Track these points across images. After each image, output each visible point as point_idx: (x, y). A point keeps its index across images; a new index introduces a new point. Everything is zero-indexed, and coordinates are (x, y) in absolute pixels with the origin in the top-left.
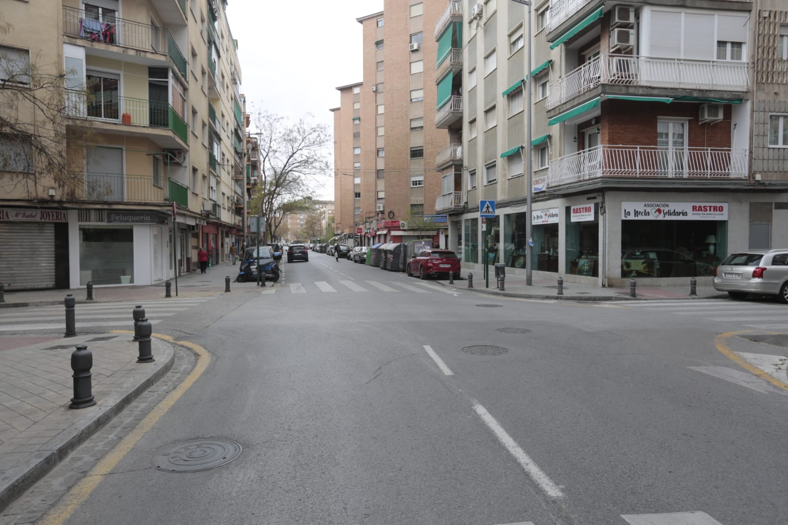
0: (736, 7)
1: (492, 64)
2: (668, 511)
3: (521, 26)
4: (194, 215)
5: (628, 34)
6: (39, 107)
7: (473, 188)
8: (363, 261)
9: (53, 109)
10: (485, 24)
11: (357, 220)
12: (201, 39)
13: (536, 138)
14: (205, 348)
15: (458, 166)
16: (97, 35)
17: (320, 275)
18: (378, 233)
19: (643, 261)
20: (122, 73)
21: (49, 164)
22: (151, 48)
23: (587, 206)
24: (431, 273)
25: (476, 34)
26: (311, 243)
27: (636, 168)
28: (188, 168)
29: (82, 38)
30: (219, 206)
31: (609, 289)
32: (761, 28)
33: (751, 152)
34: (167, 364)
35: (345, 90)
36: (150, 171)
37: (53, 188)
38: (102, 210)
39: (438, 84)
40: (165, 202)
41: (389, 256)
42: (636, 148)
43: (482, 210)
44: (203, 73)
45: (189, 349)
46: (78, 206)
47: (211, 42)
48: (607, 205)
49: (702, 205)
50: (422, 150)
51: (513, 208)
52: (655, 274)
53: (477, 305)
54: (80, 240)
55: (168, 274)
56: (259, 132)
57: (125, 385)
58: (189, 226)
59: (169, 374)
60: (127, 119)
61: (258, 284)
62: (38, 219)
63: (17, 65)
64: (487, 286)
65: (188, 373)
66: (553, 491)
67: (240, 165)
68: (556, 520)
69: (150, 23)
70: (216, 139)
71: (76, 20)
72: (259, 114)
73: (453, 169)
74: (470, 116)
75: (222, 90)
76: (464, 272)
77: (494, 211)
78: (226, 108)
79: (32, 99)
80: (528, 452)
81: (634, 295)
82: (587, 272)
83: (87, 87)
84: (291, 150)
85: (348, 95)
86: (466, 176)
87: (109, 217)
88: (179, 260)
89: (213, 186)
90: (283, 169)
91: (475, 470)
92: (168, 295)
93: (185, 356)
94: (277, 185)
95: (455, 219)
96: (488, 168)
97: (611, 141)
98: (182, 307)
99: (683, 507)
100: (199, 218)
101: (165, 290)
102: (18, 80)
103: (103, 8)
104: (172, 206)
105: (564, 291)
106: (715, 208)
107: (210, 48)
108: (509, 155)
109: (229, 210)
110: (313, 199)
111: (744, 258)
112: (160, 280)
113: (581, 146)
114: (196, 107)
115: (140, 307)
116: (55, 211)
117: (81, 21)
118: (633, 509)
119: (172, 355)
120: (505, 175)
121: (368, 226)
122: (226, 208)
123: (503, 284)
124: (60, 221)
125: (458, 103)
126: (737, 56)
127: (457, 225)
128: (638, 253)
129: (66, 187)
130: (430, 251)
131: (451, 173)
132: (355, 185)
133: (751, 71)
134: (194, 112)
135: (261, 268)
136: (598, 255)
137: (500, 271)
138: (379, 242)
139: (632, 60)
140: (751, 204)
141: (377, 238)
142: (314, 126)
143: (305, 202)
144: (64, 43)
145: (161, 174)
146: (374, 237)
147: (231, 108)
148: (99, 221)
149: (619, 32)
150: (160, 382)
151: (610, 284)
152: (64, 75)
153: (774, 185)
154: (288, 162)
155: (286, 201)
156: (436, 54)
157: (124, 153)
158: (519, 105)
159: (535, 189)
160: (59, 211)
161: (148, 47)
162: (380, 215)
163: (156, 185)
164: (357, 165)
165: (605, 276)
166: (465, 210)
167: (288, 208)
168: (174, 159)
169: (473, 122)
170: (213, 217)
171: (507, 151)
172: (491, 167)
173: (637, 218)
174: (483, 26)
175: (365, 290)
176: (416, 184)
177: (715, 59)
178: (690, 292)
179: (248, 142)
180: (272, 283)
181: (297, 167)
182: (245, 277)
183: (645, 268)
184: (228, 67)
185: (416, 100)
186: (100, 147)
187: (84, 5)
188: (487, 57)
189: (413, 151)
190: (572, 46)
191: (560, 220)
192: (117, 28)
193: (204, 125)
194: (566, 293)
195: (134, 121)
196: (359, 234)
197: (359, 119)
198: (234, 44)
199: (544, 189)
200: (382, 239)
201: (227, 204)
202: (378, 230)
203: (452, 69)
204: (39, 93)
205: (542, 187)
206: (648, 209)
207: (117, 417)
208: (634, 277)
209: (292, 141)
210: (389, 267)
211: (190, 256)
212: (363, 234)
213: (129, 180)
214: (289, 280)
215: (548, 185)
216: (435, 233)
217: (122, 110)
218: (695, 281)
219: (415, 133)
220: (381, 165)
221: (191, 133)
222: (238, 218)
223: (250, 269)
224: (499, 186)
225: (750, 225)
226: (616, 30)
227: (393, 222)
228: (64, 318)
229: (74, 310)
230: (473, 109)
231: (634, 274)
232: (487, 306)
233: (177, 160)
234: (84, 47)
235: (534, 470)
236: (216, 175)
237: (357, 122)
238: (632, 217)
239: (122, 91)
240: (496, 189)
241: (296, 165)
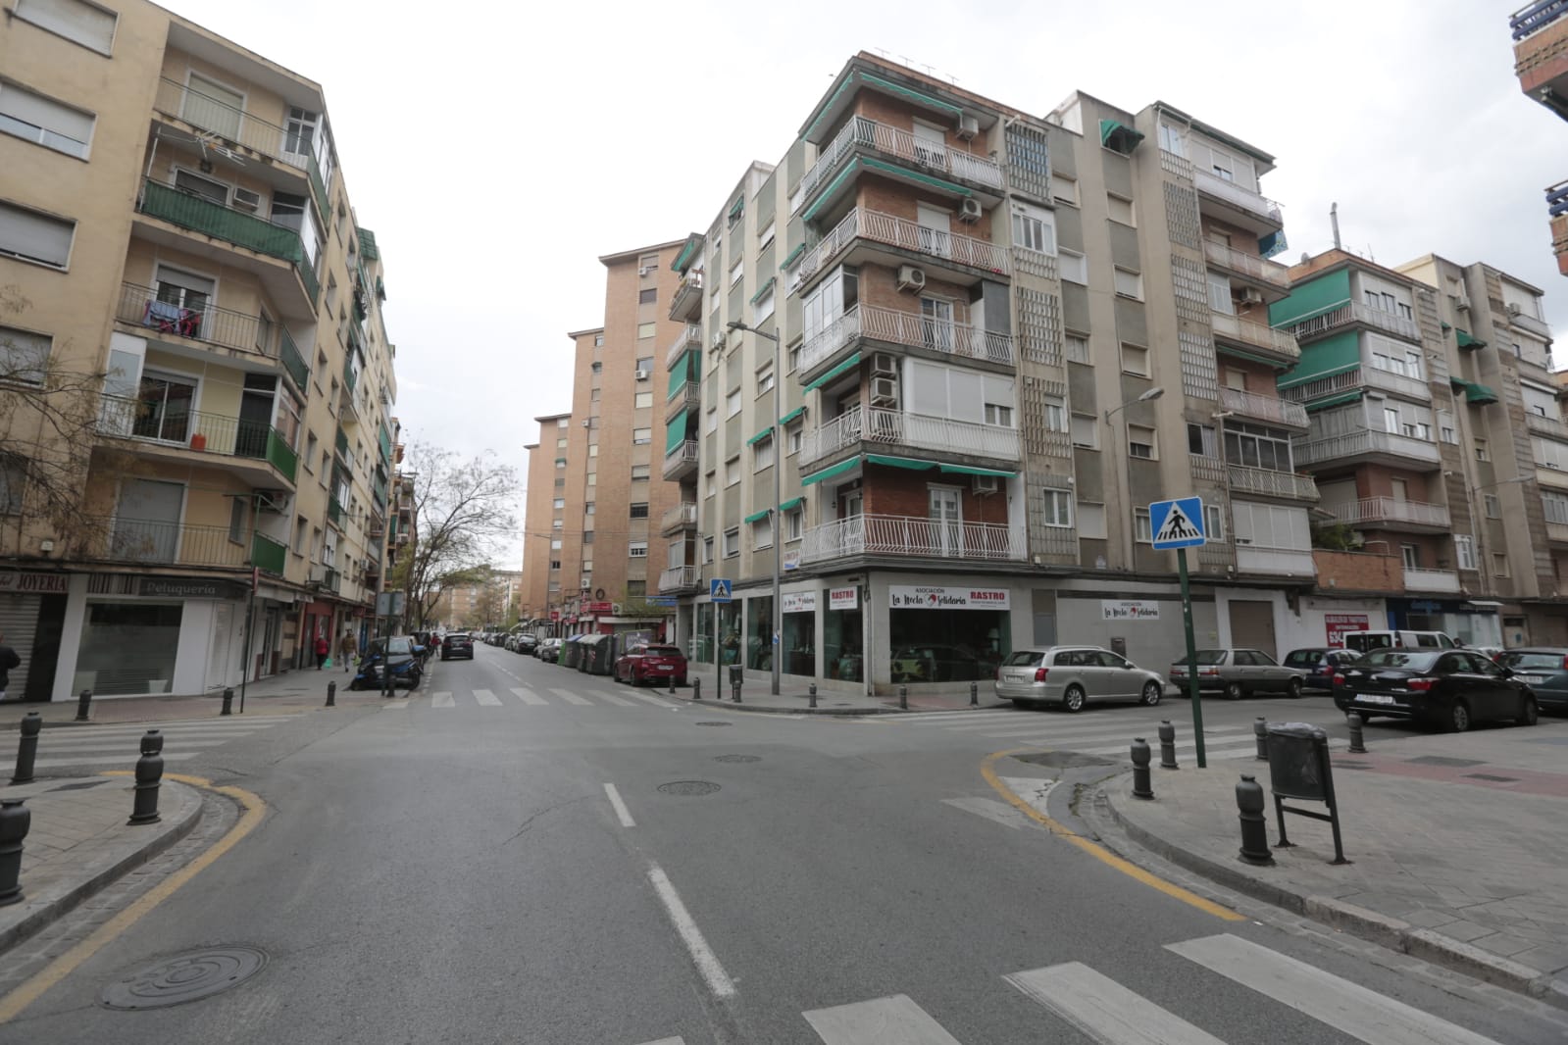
0: (1000, 369)
1: (736, 404)
2: (862, 998)
3: (770, 363)
4: (292, 588)
5: (889, 386)
6: (51, 418)
7: (709, 561)
8: (554, 659)
9: (74, 422)
10: (728, 356)
11: (553, 599)
12: (338, 341)
13: (785, 500)
14: (260, 797)
15: (690, 531)
16: (170, 325)
17: (485, 680)
18: (582, 619)
19: (916, 661)
20: (202, 379)
21: (50, 503)
22: (254, 347)
23: (849, 589)
24: (646, 678)
25: (717, 368)
26: (484, 631)
27: (904, 543)
28: (290, 518)
29: (145, 327)
30: (338, 575)
31: (875, 698)
32: (1027, 394)
33: (1028, 531)
34: (181, 826)
35: (547, 422)
36: (226, 520)
37: (51, 540)
38: (133, 575)
39: (668, 424)
40: (246, 567)
41: (590, 652)
42: (904, 519)
43: (713, 592)
44: (334, 386)
45: (232, 799)
46: (88, 569)
47: (352, 346)
48: (872, 589)
49: (982, 591)
50: (647, 507)
51: (760, 590)
52: (932, 678)
53: (699, 724)
54: (85, 620)
55: (232, 678)
56: (413, 471)
57: (91, 865)
58: (283, 604)
59: (183, 842)
60: (199, 443)
61: (383, 694)
62: (13, 587)
63: (26, 355)
64: (719, 696)
65: (217, 838)
66: (722, 986)
67: (381, 516)
68: (715, 1029)
69: (259, 315)
70: (343, 478)
71: (140, 301)
72: (416, 446)
73: (684, 536)
74: (708, 466)
75: (363, 410)
76: (691, 676)
77: (729, 593)
78: (365, 435)
79: (41, 406)
80: (705, 934)
81: (904, 706)
82: (850, 675)
83: (140, 396)
84: (458, 499)
85: (550, 428)
86: (701, 546)
87: (144, 585)
88: (259, 656)
89: (331, 545)
90: (445, 525)
91: (624, 967)
92: (226, 711)
93: (222, 811)
94: (434, 547)
95: (685, 602)
96: (729, 537)
97: (875, 509)
98: (244, 731)
99: (882, 991)
100: (299, 591)
101: (222, 704)
102: (23, 377)
103: (187, 290)
104: (253, 573)
105: (817, 702)
106: (996, 596)
107: (349, 354)
108: (754, 519)
109: (354, 581)
110: (492, 568)
111: (1027, 657)
112: (219, 687)
113: (842, 514)
114: (315, 432)
115: (155, 732)
116: (49, 575)
117: (149, 304)
118: (820, 1002)
119: (196, 809)
120: (749, 546)
121: (567, 610)
122: (351, 577)
123: (739, 694)
124: (53, 591)
125: (692, 451)
126: (1006, 421)
127: (687, 610)
128: (912, 651)
129: (73, 540)
130: (646, 647)
131: (682, 540)
132: (553, 551)
133: (1021, 440)
134: (312, 439)
135: (389, 669)
136: (862, 654)
137: (736, 676)
138: (582, 632)
139: (895, 415)
140: (1033, 591)
141: (579, 627)
142: (496, 467)
143: (477, 573)
144: (115, 331)
145: (245, 524)
146: (575, 625)
147: (375, 436)
148: (125, 593)
149: (880, 383)
150: (161, 856)
151: (878, 693)
152: (105, 375)
153: (1054, 569)
154: (453, 515)
155: (447, 570)
156: (667, 386)
157: (186, 491)
158: (767, 459)
159: (787, 566)
160: (55, 575)
161: (251, 346)
162: (584, 594)
163: (234, 539)
164: (557, 523)
165: (871, 681)
166: (700, 590)
167: (450, 581)
168: (268, 504)
169: (711, 475)
170: (326, 590)
171: (753, 514)
172: (732, 534)
173: (907, 606)
174: (726, 358)
175: (546, 703)
176: (637, 553)
177: (984, 423)
178: (970, 699)
179: (397, 484)
180: (406, 692)
181: (466, 523)
182: (365, 682)
183: (919, 670)
184: (376, 382)
185: (641, 442)
186: (145, 480)
187: (158, 284)
188: (730, 396)
189: (634, 508)
190: (828, 392)
191: (816, 607)
192: (205, 317)
193: (326, 457)
194: (821, 705)
195: (210, 445)
196: (555, 621)
197: (565, 461)
198: (389, 351)
199: (797, 566)
200: (587, 626)
201: (351, 572)
202: (581, 615)
203: (686, 407)
204: (54, 399)
205: (795, 563)
206: (921, 595)
207: (61, 920)
208: (906, 682)
209: (462, 486)
210: (589, 669)
211: (279, 649)
212: (560, 619)
213: (188, 531)
214: (435, 687)
215: (802, 561)
216: (660, 621)
217: (195, 427)
218: (976, 687)
219: (637, 484)
220: (590, 526)
221: (302, 468)
222: (369, 592)
223: (374, 671)
224: (742, 560)
225: (1034, 618)
226: (877, 380)
227: (602, 604)
228: (16, 751)
229: (36, 739)
230: (712, 459)
231: (906, 678)
232: (712, 724)
233: (273, 505)
234: (146, 338)
235: (706, 960)
236: (337, 528)
237: (562, 465)
238: (902, 605)
239: (198, 402)
240: (738, 564)
241: (465, 519)
